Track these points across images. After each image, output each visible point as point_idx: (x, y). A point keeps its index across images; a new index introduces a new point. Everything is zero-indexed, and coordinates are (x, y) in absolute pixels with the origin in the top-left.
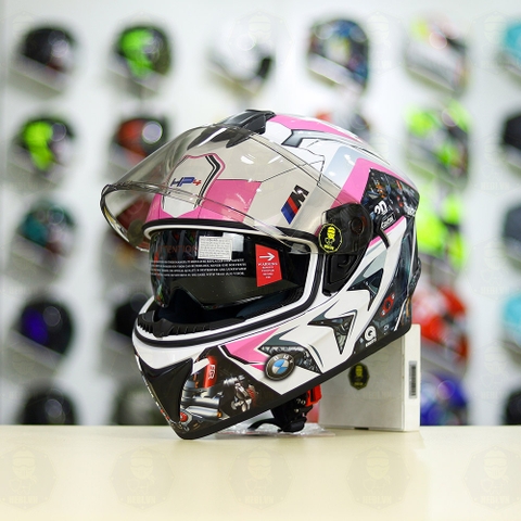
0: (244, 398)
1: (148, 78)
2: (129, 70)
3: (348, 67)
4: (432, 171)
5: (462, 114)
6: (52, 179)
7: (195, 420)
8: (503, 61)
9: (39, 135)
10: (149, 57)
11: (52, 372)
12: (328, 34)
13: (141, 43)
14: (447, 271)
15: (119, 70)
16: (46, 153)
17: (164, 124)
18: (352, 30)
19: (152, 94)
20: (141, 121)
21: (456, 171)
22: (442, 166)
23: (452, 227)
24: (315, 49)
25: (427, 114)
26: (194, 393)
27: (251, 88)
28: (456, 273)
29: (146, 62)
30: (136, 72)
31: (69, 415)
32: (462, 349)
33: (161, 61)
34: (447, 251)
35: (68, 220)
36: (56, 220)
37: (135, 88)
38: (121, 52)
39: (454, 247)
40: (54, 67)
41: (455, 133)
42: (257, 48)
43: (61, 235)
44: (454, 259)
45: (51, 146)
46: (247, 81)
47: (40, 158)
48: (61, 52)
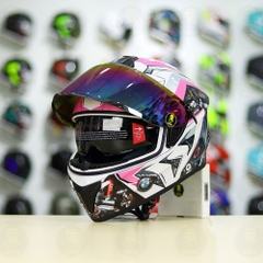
0: (127, 200)
1: (68, 40)
2: (59, 35)
3: (169, 34)
4: (212, 86)
5: (227, 58)
6: (20, 90)
7: (102, 212)
8: (248, 31)
9: (14, 69)
10: (69, 29)
11: (20, 188)
12: (159, 17)
13: (65, 22)
14: (219, 137)
15: (54, 36)
16: (17, 78)
17: (77, 63)
18: (172, 16)
19: (71, 47)
20: (65, 61)
21: (224, 87)
22: (217, 84)
23: (222, 115)
24: (153, 25)
25: (209, 58)
26: (102, 198)
27: (120, 45)
28: (224, 138)
29: (67, 31)
30: (62, 36)
31: (29, 210)
32: (227, 177)
33: (75, 31)
34: (219, 127)
35: (28, 111)
36: (22, 111)
37: (62, 44)
38: (55, 27)
39: (223, 125)
40: (21, 34)
41: (224, 68)
42: (123, 25)
43: (25, 119)
44: (223, 131)
45: (19, 74)
46: (118, 41)
47: (14, 80)
48: (25, 27)
